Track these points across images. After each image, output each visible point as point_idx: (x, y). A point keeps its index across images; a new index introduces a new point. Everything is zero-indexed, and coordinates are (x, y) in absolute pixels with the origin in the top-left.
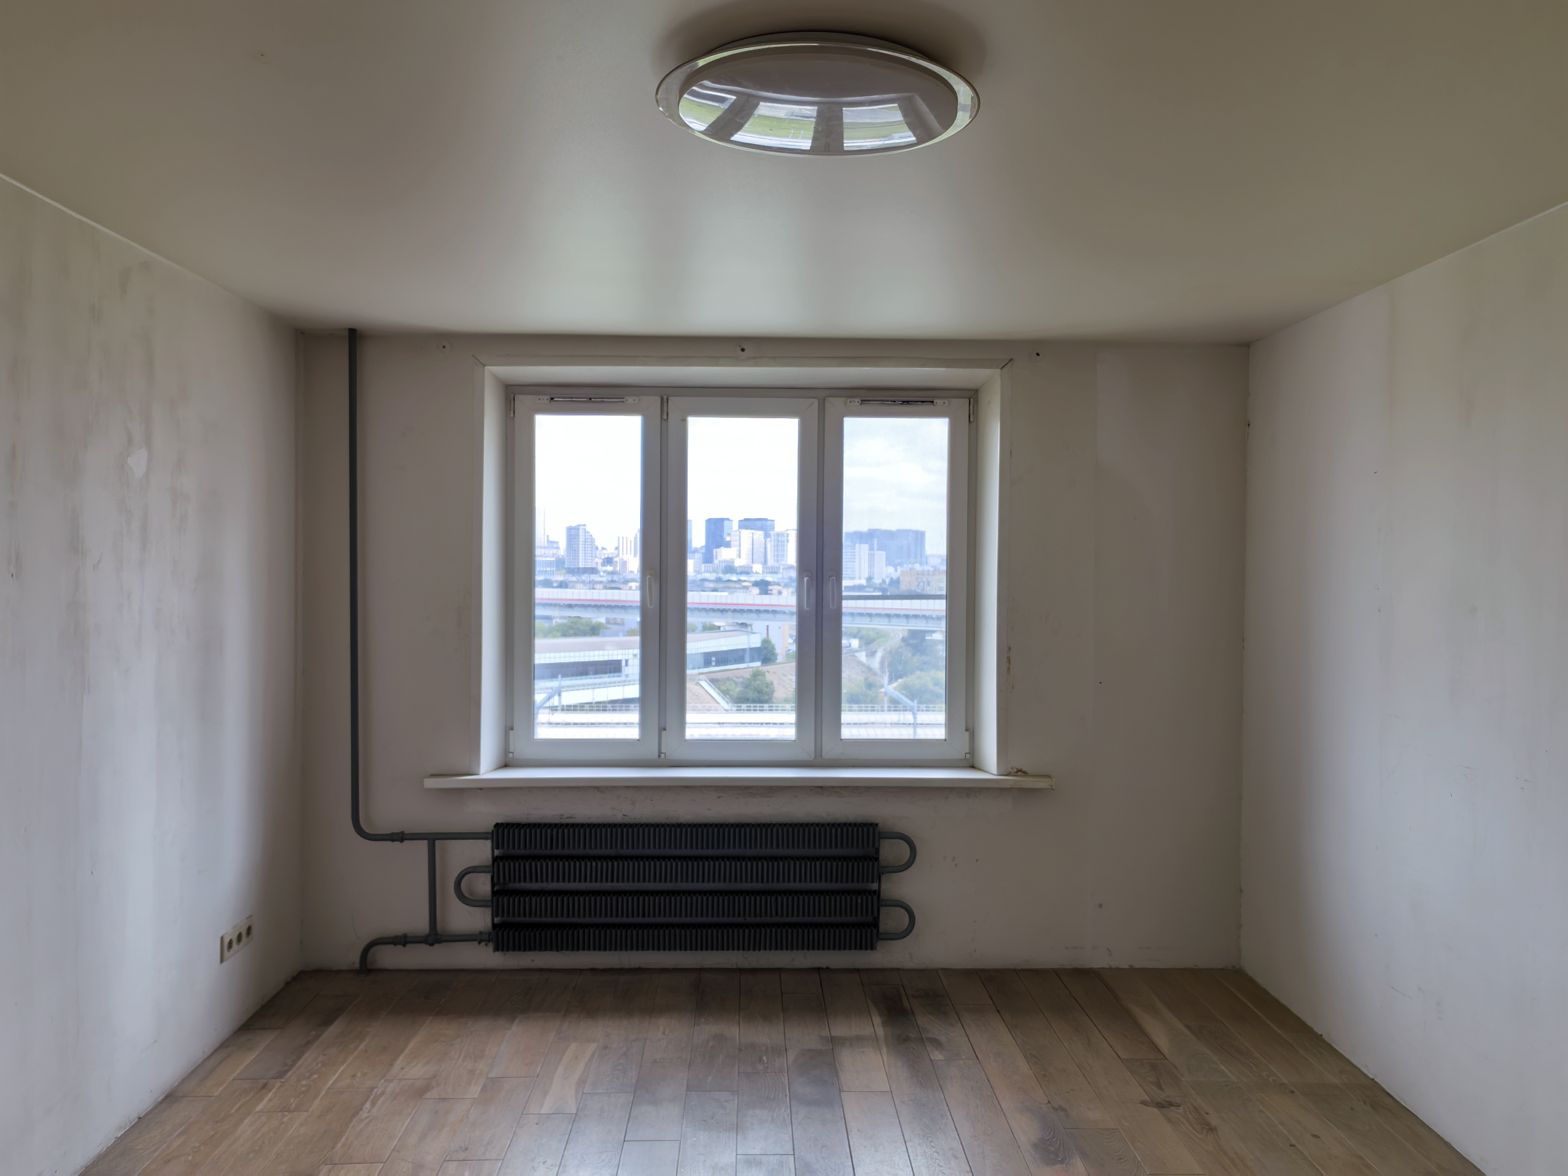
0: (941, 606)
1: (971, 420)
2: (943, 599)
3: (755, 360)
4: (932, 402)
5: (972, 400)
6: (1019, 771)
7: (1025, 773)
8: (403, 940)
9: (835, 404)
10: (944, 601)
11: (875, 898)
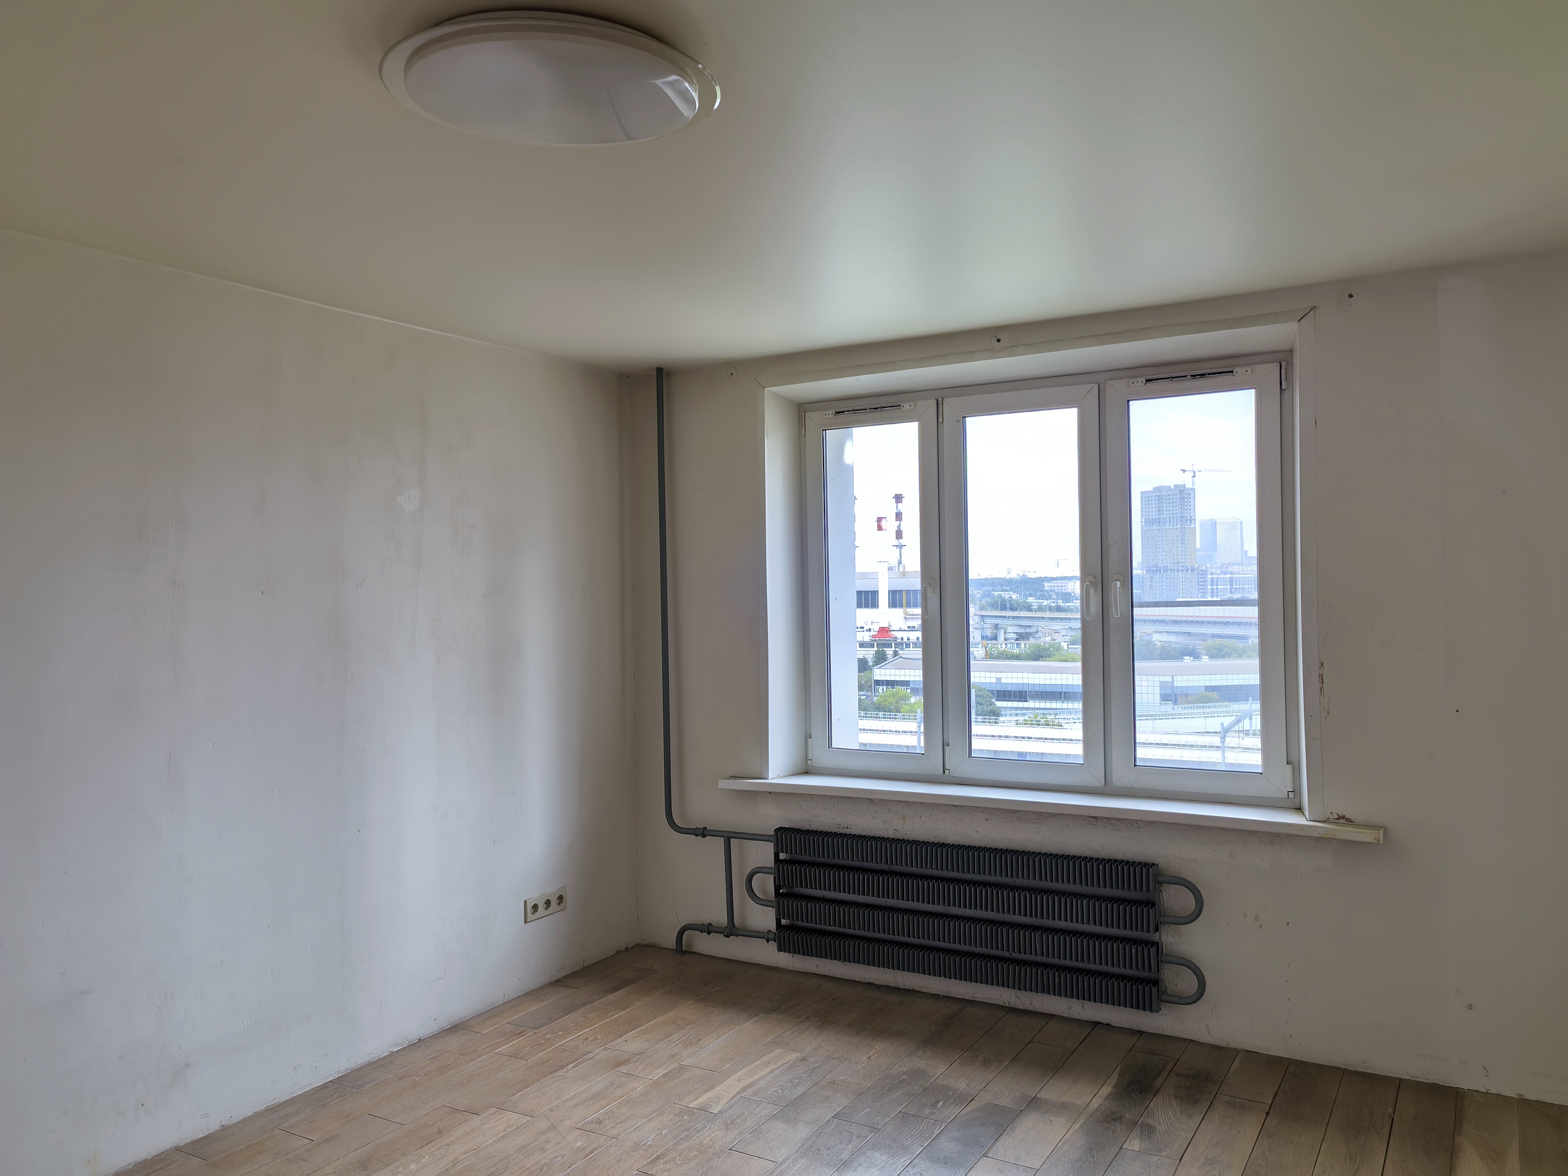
0: (1253, 612)
1: (1283, 387)
2: (1254, 605)
3: (1012, 350)
4: (1232, 372)
5: (1283, 363)
6: (1340, 817)
7: (1349, 820)
8: (708, 929)
9: (1115, 388)
10: (1256, 609)
11: (1153, 950)
